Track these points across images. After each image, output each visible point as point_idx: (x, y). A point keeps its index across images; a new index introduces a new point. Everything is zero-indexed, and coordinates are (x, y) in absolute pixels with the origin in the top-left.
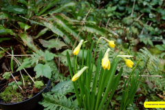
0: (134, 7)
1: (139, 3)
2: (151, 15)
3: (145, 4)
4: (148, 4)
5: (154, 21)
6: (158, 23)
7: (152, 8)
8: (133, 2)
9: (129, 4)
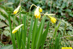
0: (51, 10)
1: (54, 7)
2: (62, 14)
3: (57, 7)
4: (60, 8)
5: (65, 17)
6: (68, 19)
7: (62, 10)
8: (50, 7)
9: (47, 9)
